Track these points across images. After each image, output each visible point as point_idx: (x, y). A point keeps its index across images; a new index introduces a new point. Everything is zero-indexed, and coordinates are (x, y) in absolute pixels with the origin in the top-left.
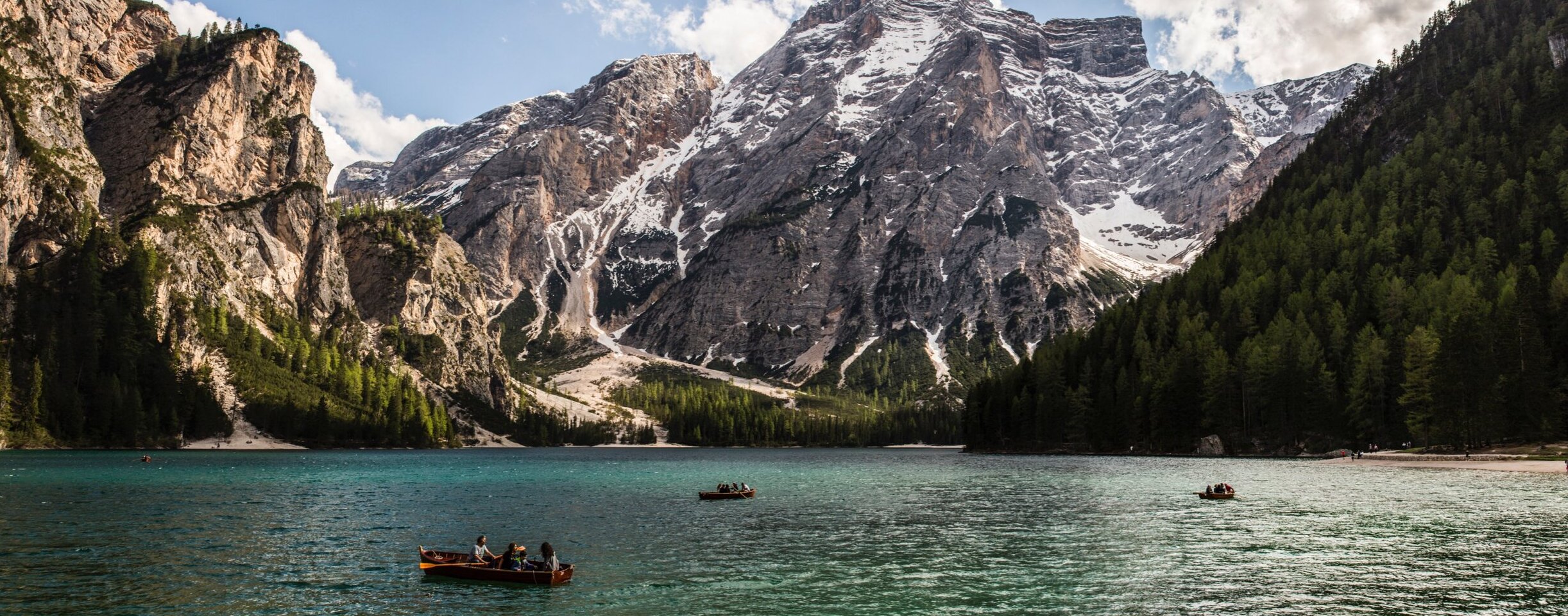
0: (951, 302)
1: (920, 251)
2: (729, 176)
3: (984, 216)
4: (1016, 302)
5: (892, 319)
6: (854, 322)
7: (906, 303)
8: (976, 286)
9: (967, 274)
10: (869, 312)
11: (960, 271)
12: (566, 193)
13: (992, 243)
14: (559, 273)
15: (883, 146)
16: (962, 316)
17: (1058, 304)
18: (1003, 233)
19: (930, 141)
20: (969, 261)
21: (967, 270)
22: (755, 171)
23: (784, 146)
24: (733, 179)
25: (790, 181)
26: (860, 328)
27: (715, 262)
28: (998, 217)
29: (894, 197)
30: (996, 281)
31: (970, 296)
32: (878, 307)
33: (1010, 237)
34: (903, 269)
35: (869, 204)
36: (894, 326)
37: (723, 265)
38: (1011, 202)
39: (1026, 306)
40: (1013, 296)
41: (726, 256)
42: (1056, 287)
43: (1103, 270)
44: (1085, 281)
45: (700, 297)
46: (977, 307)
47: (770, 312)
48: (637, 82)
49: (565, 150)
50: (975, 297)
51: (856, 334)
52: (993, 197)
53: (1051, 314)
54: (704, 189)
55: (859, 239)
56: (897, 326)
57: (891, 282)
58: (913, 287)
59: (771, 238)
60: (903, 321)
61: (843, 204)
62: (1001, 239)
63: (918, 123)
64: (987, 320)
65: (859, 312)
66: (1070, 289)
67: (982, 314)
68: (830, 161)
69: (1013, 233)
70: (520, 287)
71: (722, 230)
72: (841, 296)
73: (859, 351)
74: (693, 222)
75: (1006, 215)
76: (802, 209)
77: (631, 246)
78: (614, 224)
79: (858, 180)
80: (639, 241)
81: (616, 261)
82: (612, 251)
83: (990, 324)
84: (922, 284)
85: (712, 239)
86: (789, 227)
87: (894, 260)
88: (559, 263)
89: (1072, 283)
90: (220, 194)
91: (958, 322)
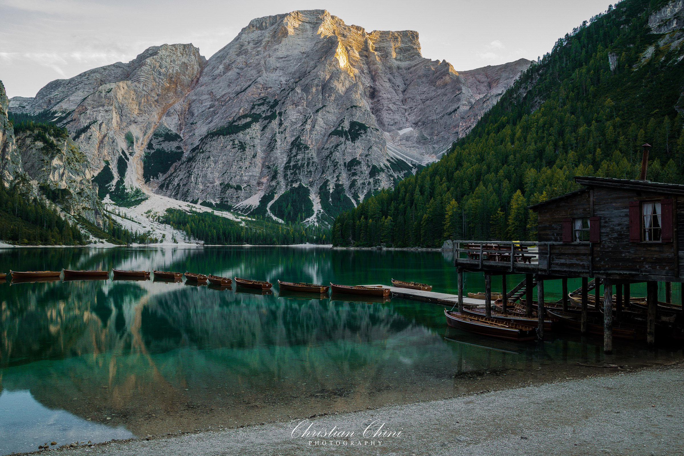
0: (322, 174)
1: (307, 148)
2: (210, 108)
3: (339, 131)
4: (354, 174)
5: (292, 182)
6: (274, 183)
7: (300, 174)
8: (335, 166)
9: (330, 160)
10: (280, 178)
11: (327, 158)
12: (126, 116)
13: (343, 144)
14: (123, 157)
15: (288, 94)
16: (328, 181)
17: (375, 176)
18: (348, 140)
19: (312, 92)
20: (331, 153)
21: (330, 158)
22: (223, 106)
23: (238, 94)
24: (212, 109)
25: (241, 111)
26: (276, 186)
27: (203, 152)
28: (346, 131)
29: (294, 120)
30: (345, 163)
31: (332, 171)
32: (285, 176)
33: (352, 141)
34: (299, 157)
35: (281, 124)
36: (294, 186)
37: (207, 154)
38: (353, 124)
39: (360, 177)
40: (353, 171)
41: (209, 150)
42: (374, 167)
43: (397, 159)
44: (389, 164)
45: (195, 170)
46: (335, 176)
47: (231, 178)
48: (161, 58)
49: (126, 93)
50: (334, 171)
51: (275, 189)
52: (344, 121)
53: (371, 180)
54: (196, 115)
55: (276, 141)
56: (296, 185)
57: (292, 164)
58: (303, 166)
59: (231, 140)
60: (298, 183)
61: (268, 123)
62: (347, 142)
63: (306, 83)
64: (340, 183)
65: (276, 178)
66: (381, 168)
67: (338, 180)
68: (261, 101)
69: (353, 140)
70: (104, 164)
71: (206, 137)
72: (267, 170)
73: (276, 197)
74: (191, 131)
75: (350, 131)
76: (247, 126)
77: (159, 143)
78: (150, 132)
79: (276, 111)
80: (164, 141)
81: (153, 151)
82: (150, 146)
83: (342, 185)
84: (308, 165)
85: (202, 140)
86: (241, 135)
87: (294, 151)
88: (123, 152)
89: (382, 165)
91: (325, 184)
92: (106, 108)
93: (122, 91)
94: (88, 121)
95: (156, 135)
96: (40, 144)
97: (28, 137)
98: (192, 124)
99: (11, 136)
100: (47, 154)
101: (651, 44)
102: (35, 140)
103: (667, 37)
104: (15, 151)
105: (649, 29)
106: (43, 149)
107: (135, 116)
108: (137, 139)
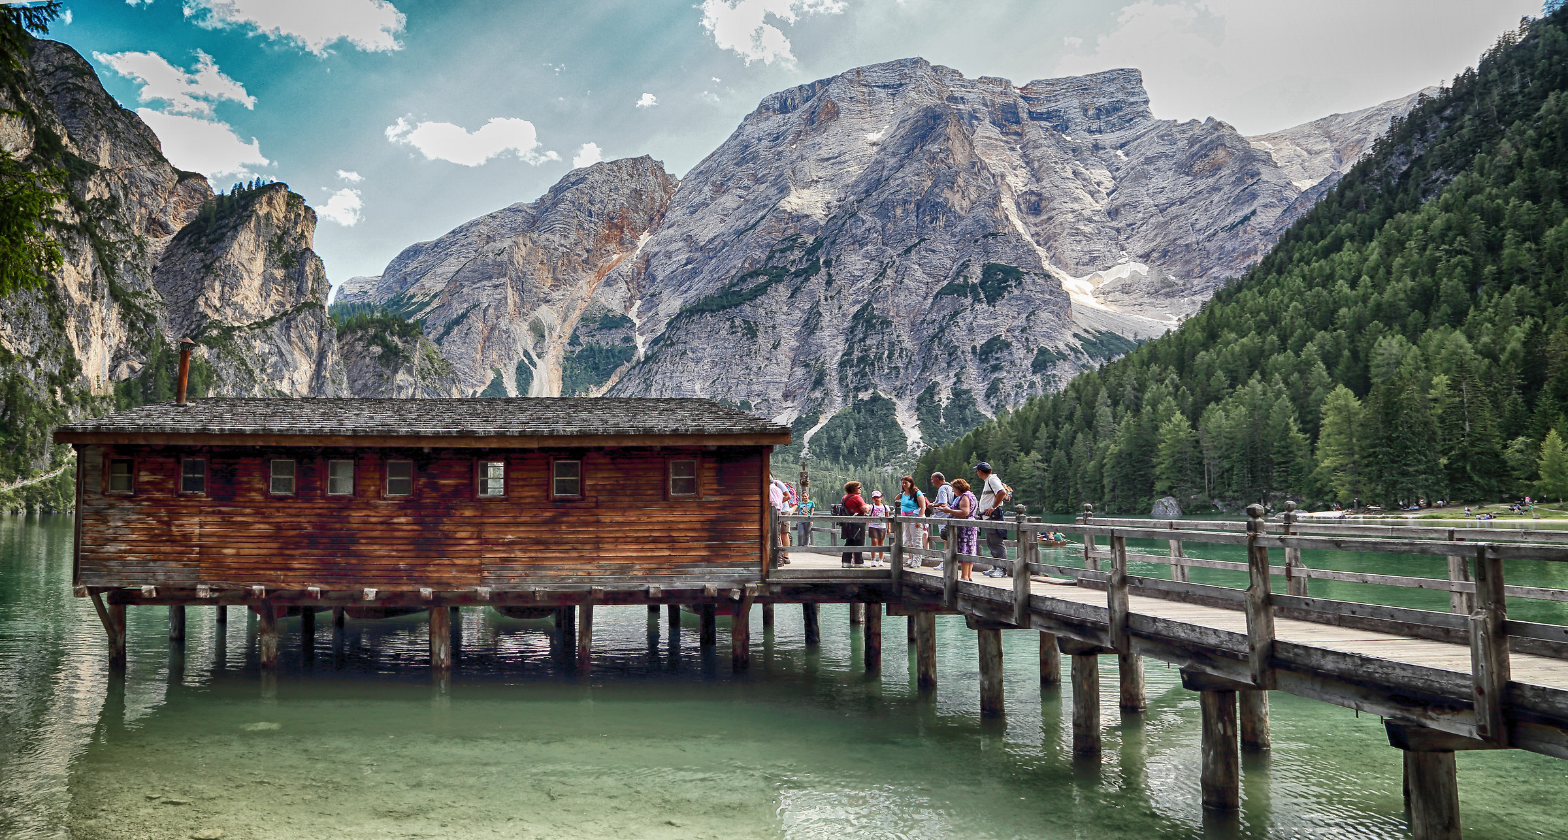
0: (923, 371)
1: (886, 323)
2: (686, 265)
3: (959, 285)
4: (996, 368)
5: (857, 389)
6: (818, 394)
7: (873, 374)
8: (950, 355)
9: (940, 343)
10: (833, 384)
11: (932, 340)
12: (530, 291)
13: (968, 311)
14: (526, 361)
15: (843, 224)
16: (936, 384)
17: (1045, 368)
18: (980, 301)
19: (895, 216)
20: (942, 330)
21: (940, 339)
22: (711, 259)
23: (740, 233)
24: (690, 267)
25: (746, 265)
26: (823, 399)
27: (672, 344)
28: (974, 285)
29: (857, 273)
30: (974, 348)
31: (945, 365)
32: (841, 380)
33: (989, 303)
34: (868, 342)
35: (829, 283)
36: (860, 397)
37: (681, 347)
38: (988, 270)
39: (1009, 372)
40: (993, 362)
41: (683, 338)
42: (1043, 351)
43: (1100, 332)
44: (1078, 344)
45: (659, 376)
46: (952, 374)
47: (730, 388)
48: (592, 187)
49: (529, 254)
50: (949, 365)
51: (820, 405)
52: (968, 266)
53: (1037, 379)
54: (660, 278)
55: (820, 314)
56: (864, 396)
57: (856, 354)
58: (881, 358)
59: (728, 320)
60: (871, 391)
61: (802, 283)
62: (977, 306)
63: (881, 200)
64: (965, 387)
65: (822, 385)
66: (1059, 353)
67: (959, 381)
68: (787, 244)
69: (991, 301)
70: (491, 375)
71: (679, 316)
72: (804, 371)
73: (823, 421)
74: (650, 309)
75: (983, 283)
76: (761, 290)
77: (591, 334)
78: (575, 316)
79: (818, 259)
80: (600, 329)
81: (578, 349)
82: (574, 340)
83: (968, 392)
84: (890, 357)
85: (669, 324)
86: (747, 309)
87: (859, 334)
88: (526, 353)
89: (1062, 346)
90: (249, 316)
91: (932, 390)
92: (495, 281)
93: (524, 251)
94: (465, 305)
95: (584, 319)
96: (376, 349)
97: (360, 339)
98: (652, 295)
99: (330, 341)
100: (388, 366)
102: (370, 344)
104: (338, 364)
106: (380, 357)
107: (546, 290)
108: (551, 329)
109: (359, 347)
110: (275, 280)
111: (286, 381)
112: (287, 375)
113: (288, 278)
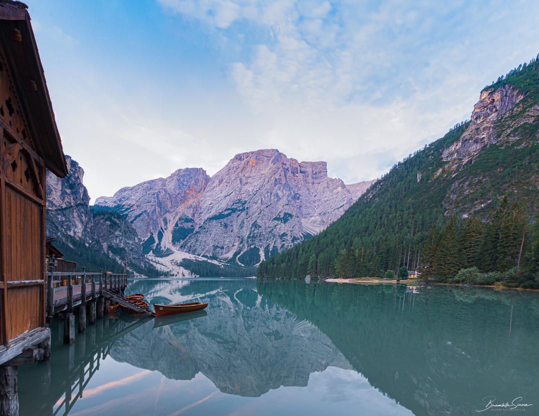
0: (267, 241)
1: (260, 227)
2: (210, 205)
3: (278, 218)
4: (283, 241)
5: (251, 245)
6: (241, 246)
7: (255, 241)
8: (274, 237)
9: (272, 233)
10: (245, 243)
11: (270, 232)
12: (163, 208)
13: (279, 225)
14: (161, 231)
15: (252, 198)
16: (269, 244)
18: (282, 222)
19: (265, 196)
20: (272, 230)
22: (217, 203)
23: (225, 197)
25: (226, 207)
27: (204, 229)
28: (281, 218)
29: (254, 212)
30: (279, 235)
32: (247, 242)
34: (255, 232)
35: (247, 214)
36: (251, 247)
37: (207, 229)
38: (285, 214)
39: (286, 242)
40: (283, 239)
41: (208, 227)
42: (294, 237)
43: (307, 233)
44: (302, 236)
45: (200, 238)
46: (273, 242)
47: (219, 243)
50: (273, 239)
51: (241, 248)
52: (280, 213)
53: (292, 244)
54: (203, 208)
55: (244, 223)
57: (251, 235)
58: (257, 236)
59: (220, 222)
60: (254, 246)
61: (240, 213)
62: (281, 224)
65: (243, 243)
66: (298, 238)
67: (275, 244)
68: (238, 201)
69: (285, 223)
70: (149, 235)
71: (207, 220)
72: (238, 239)
73: (242, 253)
74: (199, 217)
76: (229, 215)
77: (181, 224)
78: (177, 218)
79: (245, 207)
80: (184, 222)
81: (178, 228)
82: (177, 225)
83: (276, 247)
84: (260, 236)
85: (205, 222)
86: (225, 220)
87: (253, 229)
88: (161, 228)
89: (299, 236)
90: (56, 206)
91: (268, 246)
92: (151, 204)
95: (180, 219)
96: (108, 223)
97: (102, 219)
98: (200, 213)
100: (113, 229)
101: (441, 167)
102: (106, 221)
103: (450, 163)
105: (442, 159)
106: (110, 226)
108: (170, 221)
109: (102, 221)
110: (67, 194)
111: (72, 232)
112: (73, 229)
113: (72, 193)
